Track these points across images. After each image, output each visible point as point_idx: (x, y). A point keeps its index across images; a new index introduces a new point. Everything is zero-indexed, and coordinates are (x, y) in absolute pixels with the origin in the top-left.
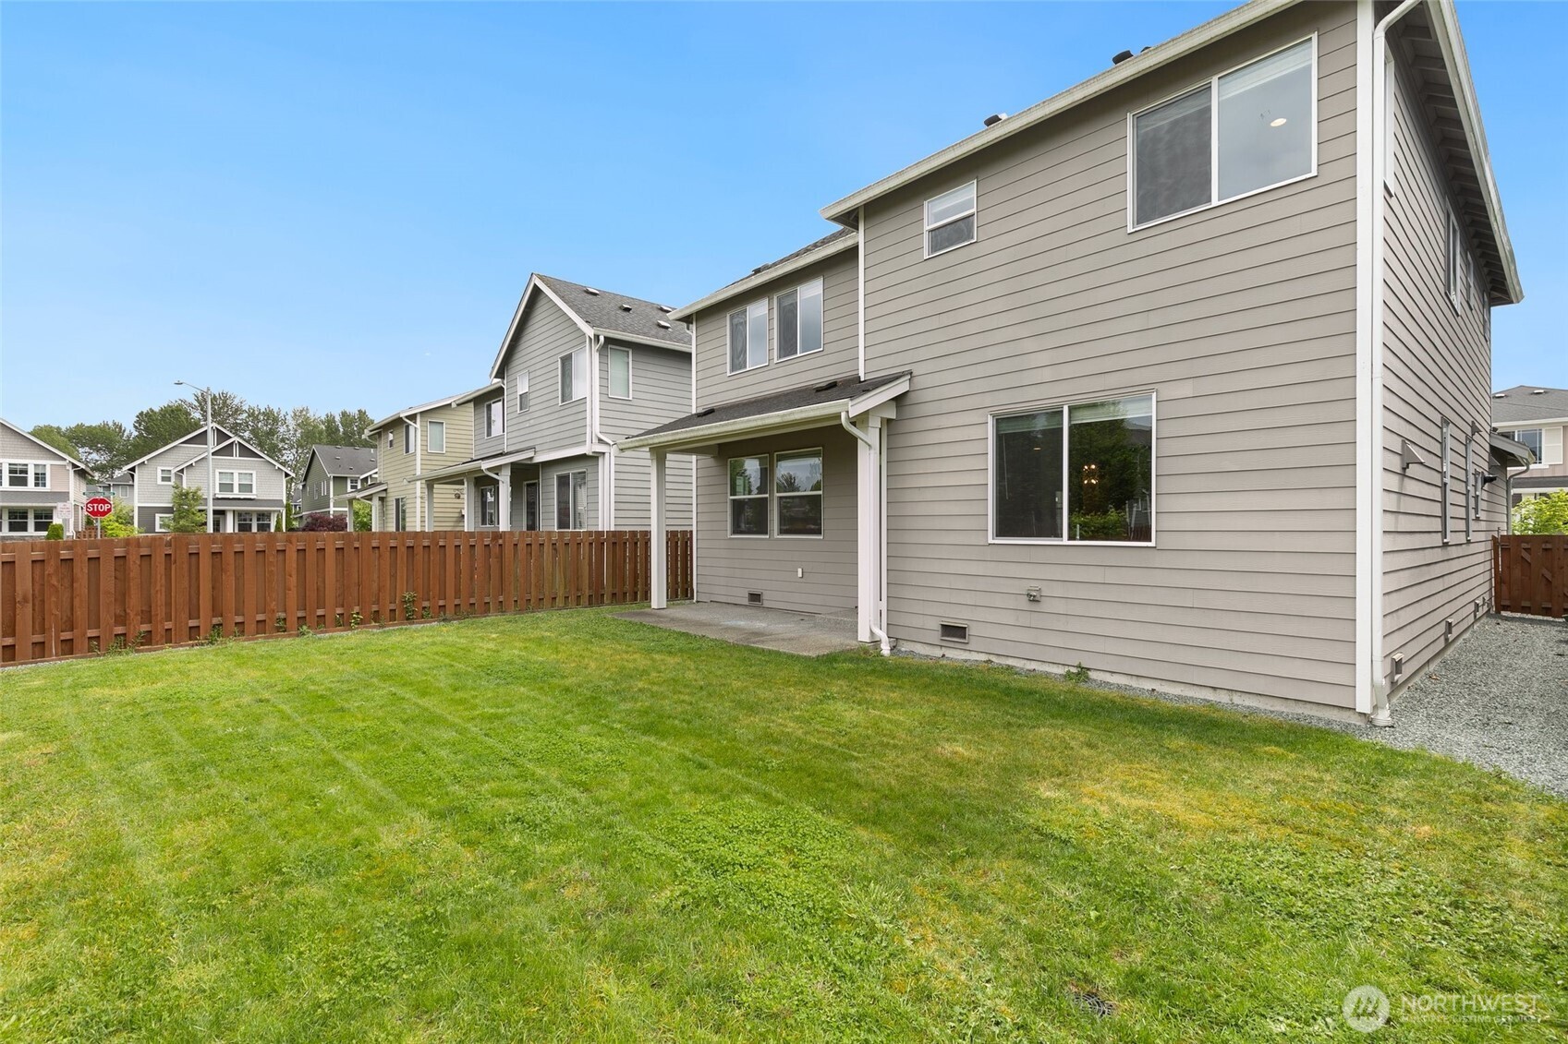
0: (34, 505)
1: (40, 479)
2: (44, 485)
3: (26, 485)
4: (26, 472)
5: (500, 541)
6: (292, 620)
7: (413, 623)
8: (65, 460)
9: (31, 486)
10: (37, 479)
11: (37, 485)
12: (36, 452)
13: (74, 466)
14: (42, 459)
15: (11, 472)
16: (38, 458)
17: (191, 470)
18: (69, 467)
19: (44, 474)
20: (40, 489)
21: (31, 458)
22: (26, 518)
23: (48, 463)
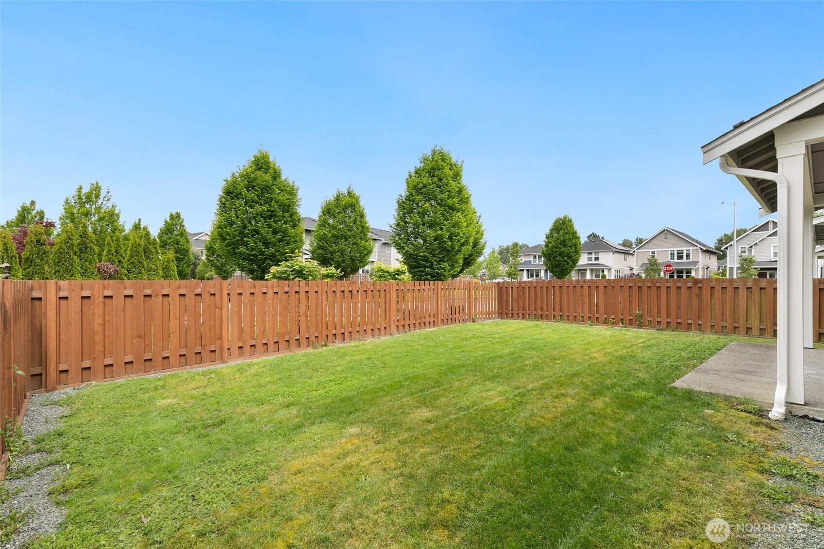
0: (686, 267)
1: (688, 256)
2: (690, 259)
3: (683, 259)
4: (682, 253)
5: (700, 285)
6: (586, 317)
7: (641, 328)
8: (697, 246)
9: (685, 260)
10: (687, 256)
11: (687, 259)
12: (686, 244)
13: (701, 249)
14: (689, 247)
15: (678, 254)
16: (687, 247)
17: (756, 246)
18: (699, 250)
19: (689, 254)
20: (688, 260)
21: (685, 247)
22: (683, 273)
23: (691, 248)
